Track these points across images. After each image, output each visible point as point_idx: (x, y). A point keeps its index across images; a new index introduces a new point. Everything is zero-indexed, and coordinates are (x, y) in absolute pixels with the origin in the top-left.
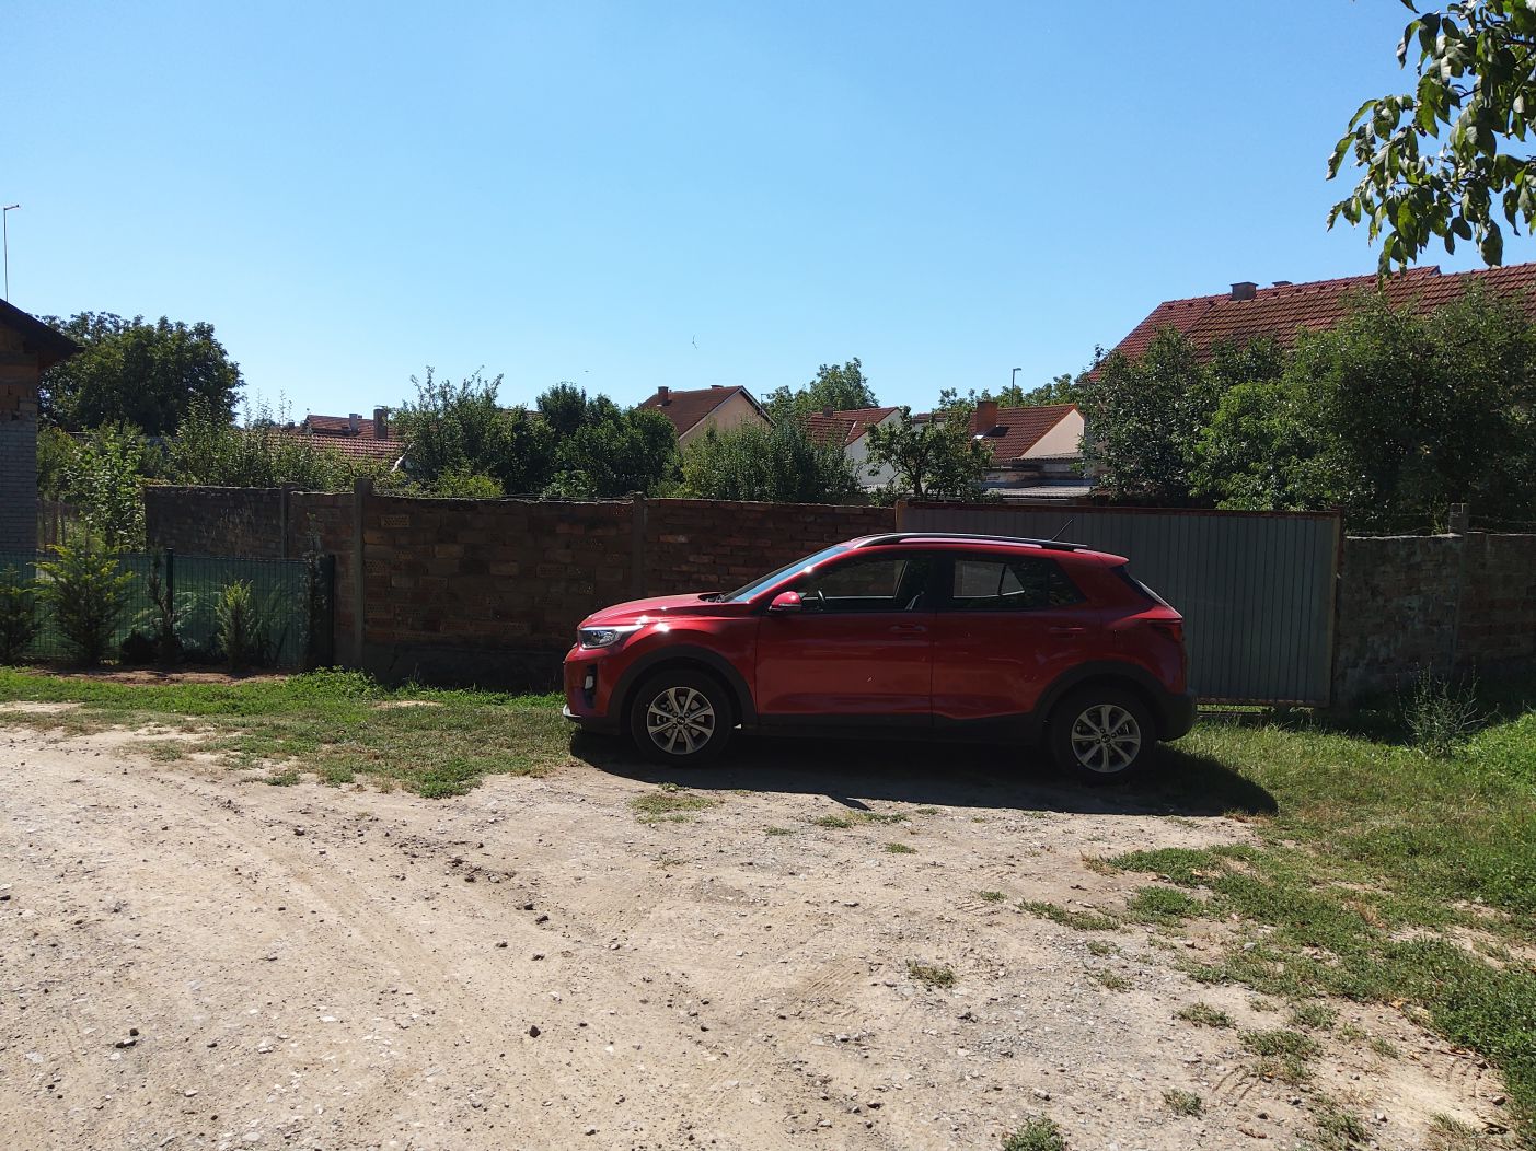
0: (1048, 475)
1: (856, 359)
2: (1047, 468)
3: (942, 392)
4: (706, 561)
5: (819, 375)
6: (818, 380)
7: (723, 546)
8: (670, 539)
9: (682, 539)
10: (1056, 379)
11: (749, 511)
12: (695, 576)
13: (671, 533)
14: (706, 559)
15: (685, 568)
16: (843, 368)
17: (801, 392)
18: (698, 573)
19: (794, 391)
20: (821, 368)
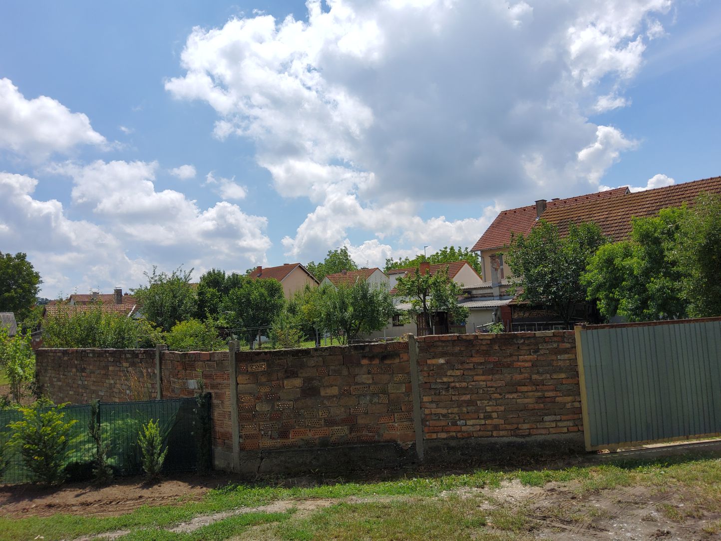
0: (475, 296)
1: (345, 247)
2: (474, 292)
3: (386, 259)
4: (459, 374)
5: (328, 255)
6: (328, 258)
7: (468, 363)
8: (434, 361)
9: (442, 361)
10: (440, 250)
11: (482, 340)
12: (453, 384)
13: (434, 358)
14: (458, 373)
15: (445, 380)
16: (339, 251)
17: (320, 264)
18: (454, 382)
19: (316, 264)
20: (329, 252)
